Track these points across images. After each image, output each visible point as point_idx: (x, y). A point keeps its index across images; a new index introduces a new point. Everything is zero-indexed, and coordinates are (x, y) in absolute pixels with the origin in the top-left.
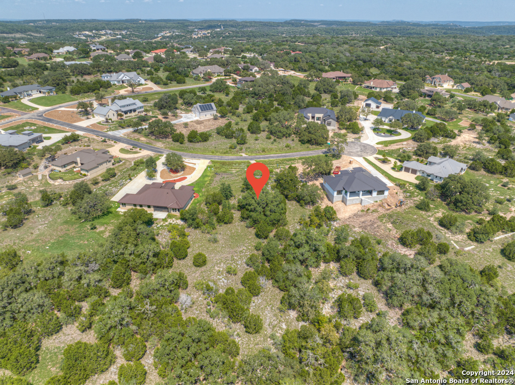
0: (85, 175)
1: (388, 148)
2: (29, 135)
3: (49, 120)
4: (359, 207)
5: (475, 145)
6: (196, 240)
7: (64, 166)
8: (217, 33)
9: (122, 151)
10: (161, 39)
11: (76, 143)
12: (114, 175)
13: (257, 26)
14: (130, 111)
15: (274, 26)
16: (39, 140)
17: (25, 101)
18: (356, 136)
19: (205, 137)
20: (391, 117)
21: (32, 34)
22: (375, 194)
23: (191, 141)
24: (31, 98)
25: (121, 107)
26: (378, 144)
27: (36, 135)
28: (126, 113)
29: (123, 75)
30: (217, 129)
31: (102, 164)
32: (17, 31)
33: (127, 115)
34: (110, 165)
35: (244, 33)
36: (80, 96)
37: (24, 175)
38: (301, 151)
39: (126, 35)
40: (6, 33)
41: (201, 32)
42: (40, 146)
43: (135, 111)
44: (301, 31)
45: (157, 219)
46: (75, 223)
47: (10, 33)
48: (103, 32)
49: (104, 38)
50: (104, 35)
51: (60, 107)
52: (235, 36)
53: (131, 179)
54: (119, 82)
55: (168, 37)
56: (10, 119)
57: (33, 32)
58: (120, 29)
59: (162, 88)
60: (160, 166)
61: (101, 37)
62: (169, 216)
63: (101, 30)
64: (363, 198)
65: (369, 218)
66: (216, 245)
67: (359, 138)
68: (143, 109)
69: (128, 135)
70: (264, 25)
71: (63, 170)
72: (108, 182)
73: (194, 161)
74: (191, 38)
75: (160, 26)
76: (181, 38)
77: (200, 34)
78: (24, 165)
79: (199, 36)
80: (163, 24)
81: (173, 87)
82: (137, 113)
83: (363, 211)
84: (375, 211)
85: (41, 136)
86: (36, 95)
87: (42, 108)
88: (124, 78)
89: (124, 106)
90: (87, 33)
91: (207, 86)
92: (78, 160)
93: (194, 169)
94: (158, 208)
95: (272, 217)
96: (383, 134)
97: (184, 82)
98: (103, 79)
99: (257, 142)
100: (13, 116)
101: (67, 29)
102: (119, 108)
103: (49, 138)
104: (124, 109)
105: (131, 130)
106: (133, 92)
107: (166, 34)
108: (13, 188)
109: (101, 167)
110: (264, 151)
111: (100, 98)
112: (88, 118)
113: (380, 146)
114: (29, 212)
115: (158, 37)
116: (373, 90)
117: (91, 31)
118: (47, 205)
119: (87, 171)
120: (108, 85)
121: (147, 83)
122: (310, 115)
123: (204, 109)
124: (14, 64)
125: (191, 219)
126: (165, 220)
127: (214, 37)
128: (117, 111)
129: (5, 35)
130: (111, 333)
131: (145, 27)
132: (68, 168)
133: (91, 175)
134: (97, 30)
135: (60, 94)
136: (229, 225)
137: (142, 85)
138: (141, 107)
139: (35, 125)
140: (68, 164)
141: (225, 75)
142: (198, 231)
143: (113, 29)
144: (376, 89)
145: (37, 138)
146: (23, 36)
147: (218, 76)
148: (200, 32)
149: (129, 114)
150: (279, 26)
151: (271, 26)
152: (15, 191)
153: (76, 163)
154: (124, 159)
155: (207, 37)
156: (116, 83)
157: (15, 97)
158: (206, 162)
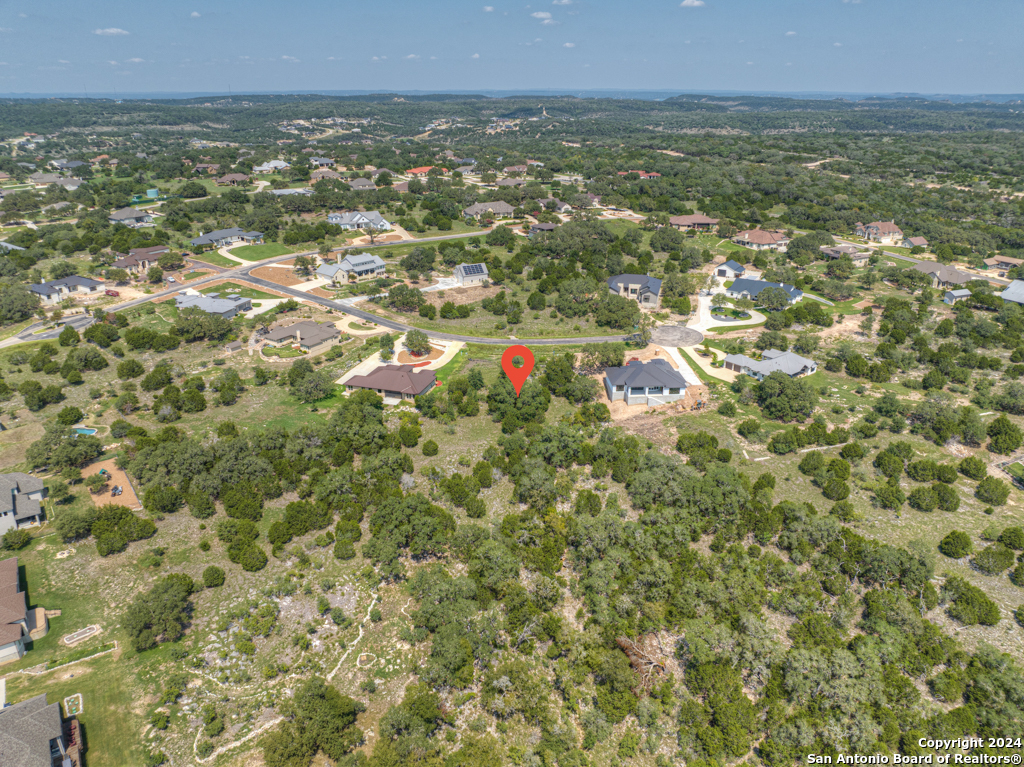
0: (305, 353)
1: (721, 337)
2: (236, 299)
3: (257, 281)
4: (645, 408)
5: (855, 336)
6: (430, 430)
7: (280, 340)
8: (531, 125)
9: (352, 325)
10: (429, 136)
11: (294, 313)
12: (340, 355)
13: (610, 111)
14: (367, 272)
15: (644, 110)
16: (247, 307)
17: (223, 252)
18: (683, 318)
19: (464, 312)
20: (745, 292)
21: (211, 124)
22: (666, 392)
23: (444, 317)
24: (231, 247)
25: (354, 265)
26: (708, 330)
27: (244, 300)
28: (360, 274)
29: (359, 216)
30: (483, 301)
31: (326, 340)
32: (187, 121)
33: (361, 278)
34: (335, 342)
35: (582, 126)
36: (297, 246)
37: (233, 349)
38: (594, 335)
39: (369, 126)
40: (170, 124)
41: (503, 122)
42: (250, 315)
43: (372, 271)
44: (693, 120)
45: (387, 405)
46: (294, 405)
47: (176, 124)
48: (329, 121)
49: (330, 132)
50: (330, 127)
51: (271, 262)
52: (564, 132)
53: (361, 361)
54: (352, 226)
55: (442, 131)
56: (206, 277)
57: (212, 121)
58: (358, 116)
59: (414, 236)
60: (399, 346)
61: (324, 131)
62: (402, 403)
63: (326, 118)
64: (650, 396)
65: (652, 421)
66: (452, 437)
67: (686, 321)
68: (384, 270)
69: (361, 305)
70: (625, 108)
71: (278, 345)
72: (333, 363)
73: (444, 343)
74: (484, 134)
75: (430, 111)
76: (466, 134)
77: (501, 126)
78: (232, 337)
79: (499, 130)
80: (437, 105)
81: (432, 235)
82: (375, 274)
83: (647, 412)
84: (663, 413)
85: (249, 302)
86: (238, 244)
87: (246, 263)
88: (361, 221)
89: (357, 265)
90: (302, 122)
91: (482, 236)
92: (298, 333)
93: (442, 353)
94: (391, 393)
95: (523, 410)
96: (723, 317)
97: (450, 229)
98: (330, 221)
99: (536, 321)
100: (209, 273)
101: (267, 114)
102: (352, 267)
103: (259, 305)
104: (358, 269)
105: (365, 298)
106: (372, 242)
107: (439, 125)
108: (220, 363)
109: (325, 344)
110: (541, 334)
111: (325, 251)
112: (308, 280)
113: (712, 333)
114: (242, 390)
115: (425, 132)
116: (747, 247)
117: (308, 119)
118: (262, 384)
119: (308, 347)
120: (336, 231)
121: (394, 228)
122: (621, 285)
123: (469, 272)
124: (200, 192)
125: (427, 407)
126: (396, 407)
127: (526, 133)
128: (348, 271)
129: (167, 127)
130: (331, 497)
131: (403, 111)
132: (285, 343)
133: (312, 354)
134: (319, 118)
135: (270, 243)
136: (472, 418)
137: (386, 231)
138: (381, 267)
139: (239, 286)
140: (285, 339)
141: (515, 218)
142: (433, 421)
143: (347, 116)
144: (751, 246)
145: (245, 304)
146: (196, 128)
147: (505, 218)
148: (501, 124)
149: (364, 276)
150: (653, 109)
151: (639, 109)
152: (224, 367)
153: (294, 337)
154: (354, 336)
155: (513, 133)
156: (348, 227)
157: (211, 247)
158: (460, 345)
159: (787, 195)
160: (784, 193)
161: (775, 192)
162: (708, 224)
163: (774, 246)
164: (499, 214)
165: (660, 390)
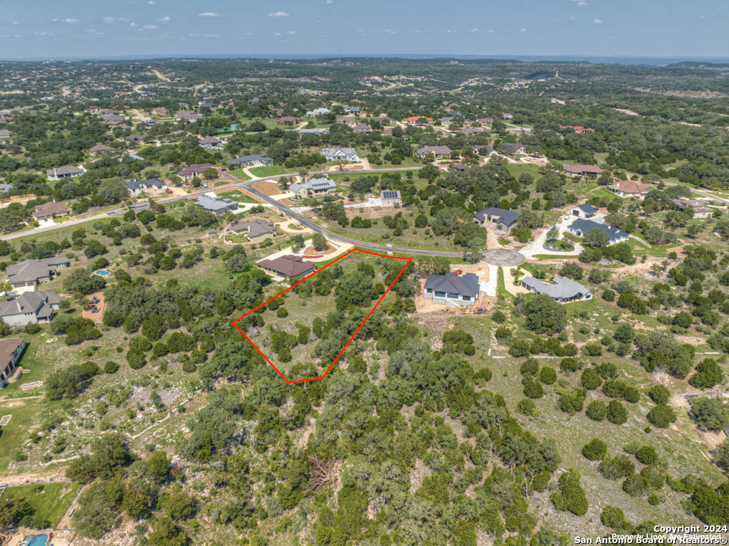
0: (249, 241)
1: (539, 262)
2: (228, 202)
3: (253, 191)
4: (443, 307)
5: (647, 275)
6: (292, 300)
7: (239, 231)
8: (538, 85)
9: (292, 226)
10: (462, 90)
11: (260, 214)
12: (271, 244)
13: (610, 74)
14: (321, 190)
15: (641, 74)
16: (234, 207)
17: (246, 170)
18: (521, 244)
19: (367, 224)
20: (579, 230)
21: (318, 78)
22: (460, 298)
23: (353, 226)
24: (253, 167)
25: (313, 185)
26: (533, 256)
27: (234, 203)
28: (316, 191)
29: (340, 151)
30: (385, 218)
31: (264, 234)
32: (304, 75)
33: (317, 194)
34: (271, 236)
35: (579, 86)
36: (292, 169)
37: (210, 234)
38: (446, 250)
39: (422, 82)
40: (292, 77)
41: (518, 82)
42: (235, 212)
43: (325, 190)
45: (275, 281)
46: (222, 273)
47: (296, 77)
48: (395, 78)
49: (393, 85)
50: (394, 82)
51: (270, 179)
52: (564, 90)
53: (280, 250)
54: (334, 157)
55: (471, 87)
56: (226, 186)
57: (320, 75)
58: (417, 75)
59: (373, 167)
60: (309, 243)
61: (389, 85)
62: (284, 281)
63: (394, 75)
64: (449, 299)
65: (442, 317)
66: (303, 307)
67: (521, 247)
68: (335, 190)
69: (305, 213)
70: (624, 72)
71: (237, 234)
72: (263, 249)
73: (339, 243)
74: (501, 90)
75: (470, 72)
76: (488, 90)
77: (515, 85)
78: (213, 226)
79: (513, 88)
80: (475, 67)
81: (387, 167)
82: (327, 192)
83: (443, 310)
84: (453, 313)
85: (237, 205)
86: (258, 165)
87: (255, 178)
88: (340, 155)
89: (316, 185)
90: (377, 78)
91: (415, 170)
92: (249, 228)
93: (335, 250)
94: (280, 274)
95: (354, 297)
96: (552, 247)
97: (399, 163)
98: (321, 153)
99: (413, 235)
100: (226, 183)
101: (357, 71)
102: (312, 187)
103: (243, 207)
104: (315, 188)
105: (308, 208)
106: (341, 169)
107: (472, 82)
108: (199, 241)
109: (262, 236)
110: (410, 245)
111: (303, 174)
112: (284, 193)
113: (534, 259)
114: (199, 260)
115: (460, 87)
116: (616, 194)
117: (381, 76)
118: (213, 257)
119: (251, 238)
120: (323, 160)
121: (362, 160)
122: (486, 215)
123: (386, 196)
124: (261, 128)
125: (295, 287)
126: (279, 283)
127: (533, 91)
128: (308, 189)
129: (290, 79)
130: (199, 334)
131: (451, 71)
132: (241, 233)
133: (253, 241)
134: (389, 75)
135: (277, 166)
136: (324, 297)
137: (355, 162)
138: (333, 188)
139: (240, 193)
140: (242, 230)
141: (452, 158)
142: (297, 296)
143: (408, 74)
144: (619, 193)
145: (233, 205)
146: (309, 81)
147: (444, 158)
148: (516, 83)
149: (319, 193)
150: (648, 74)
151: (636, 74)
152: (199, 244)
153: (247, 229)
154: (286, 233)
155: (523, 90)
156: (332, 158)
157: (239, 166)
158: (350, 246)
159: (692, 153)
160: (690, 151)
161: (683, 150)
162: (596, 173)
163: (637, 195)
164: (440, 155)
165: (456, 295)
